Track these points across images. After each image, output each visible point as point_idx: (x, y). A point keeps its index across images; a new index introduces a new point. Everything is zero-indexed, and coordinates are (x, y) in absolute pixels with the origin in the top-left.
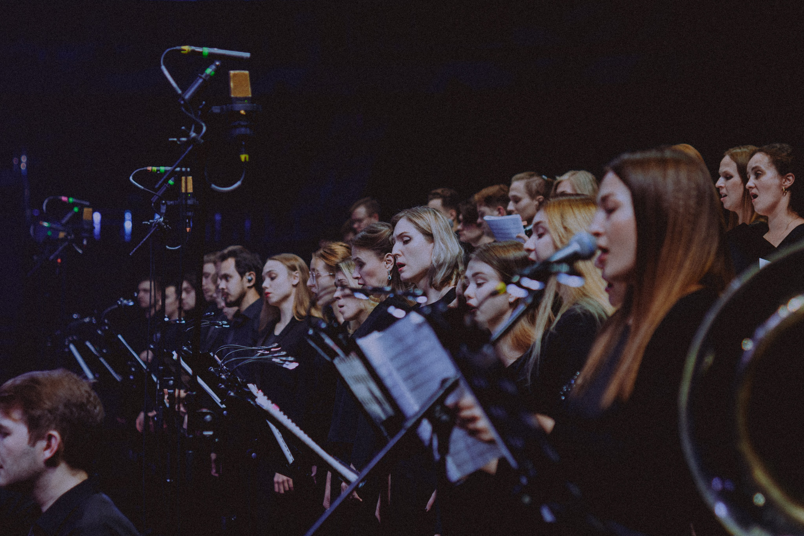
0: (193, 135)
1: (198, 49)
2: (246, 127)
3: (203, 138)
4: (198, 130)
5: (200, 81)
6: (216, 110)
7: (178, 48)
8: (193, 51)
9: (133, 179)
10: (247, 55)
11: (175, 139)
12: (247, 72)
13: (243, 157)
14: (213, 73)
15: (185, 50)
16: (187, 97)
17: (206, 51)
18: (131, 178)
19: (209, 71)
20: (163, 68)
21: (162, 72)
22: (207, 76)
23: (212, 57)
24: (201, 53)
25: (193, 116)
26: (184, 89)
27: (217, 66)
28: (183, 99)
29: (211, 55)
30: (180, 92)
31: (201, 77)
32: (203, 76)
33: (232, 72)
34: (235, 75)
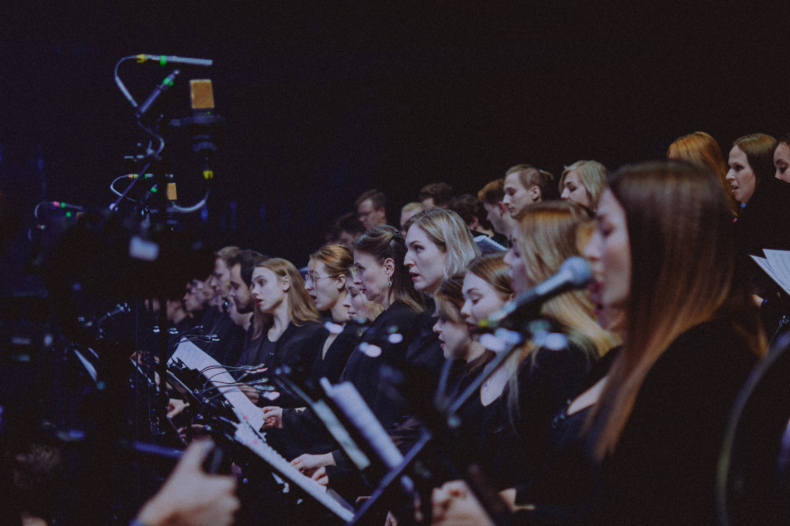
0: (150, 151)
1: (155, 58)
2: (209, 140)
3: (160, 154)
4: (156, 147)
5: (158, 92)
6: (176, 123)
7: (133, 57)
8: (149, 61)
9: (114, 187)
10: (209, 62)
11: (132, 157)
12: (208, 81)
13: (207, 174)
14: (172, 83)
15: (140, 59)
16: (144, 109)
17: (163, 59)
18: (112, 187)
19: (167, 81)
20: (117, 79)
21: (116, 84)
22: (165, 86)
23: (171, 66)
24: (158, 62)
25: (150, 131)
26: (141, 103)
27: (176, 75)
28: (140, 113)
29: (169, 64)
30: (135, 105)
31: (158, 89)
32: (161, 87)
33: (193, 82)
34: (195, 85)
